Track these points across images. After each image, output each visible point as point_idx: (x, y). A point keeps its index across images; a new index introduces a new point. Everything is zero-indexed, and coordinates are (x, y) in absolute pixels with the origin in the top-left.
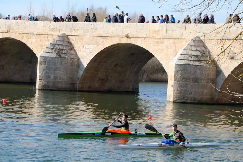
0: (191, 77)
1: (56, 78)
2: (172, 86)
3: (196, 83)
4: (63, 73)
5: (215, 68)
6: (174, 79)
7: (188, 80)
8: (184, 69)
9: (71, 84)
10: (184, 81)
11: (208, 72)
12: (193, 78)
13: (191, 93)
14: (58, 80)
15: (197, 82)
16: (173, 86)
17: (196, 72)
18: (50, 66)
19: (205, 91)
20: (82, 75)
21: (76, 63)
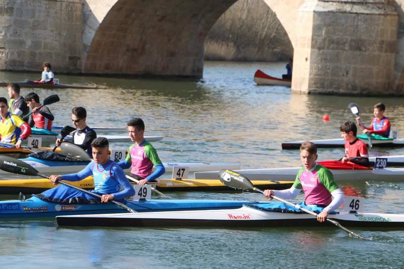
0: (347, 39)
1: (36, 44)
2: (307, 59)
3: (358, 53)
4: (51, 33)
5: (397, 18)
6: (310, 45)
7: (341, 46)
8: (333, 22)
9: (71, 58)
10: (333, 49)
11: (381, 27)
12: (352, 40)
13: (347, 73)
14: (42, 50)
15: (360, 50)
16: (309, 58)
17: (357, 28)
18: (23, 18)
19: (375, 69)
20: (93, 39)
21: (79, 13)
